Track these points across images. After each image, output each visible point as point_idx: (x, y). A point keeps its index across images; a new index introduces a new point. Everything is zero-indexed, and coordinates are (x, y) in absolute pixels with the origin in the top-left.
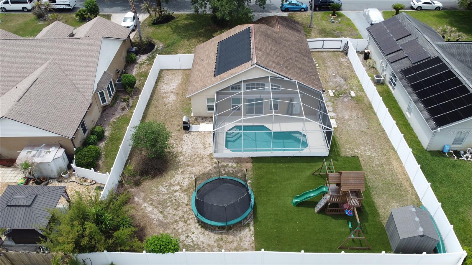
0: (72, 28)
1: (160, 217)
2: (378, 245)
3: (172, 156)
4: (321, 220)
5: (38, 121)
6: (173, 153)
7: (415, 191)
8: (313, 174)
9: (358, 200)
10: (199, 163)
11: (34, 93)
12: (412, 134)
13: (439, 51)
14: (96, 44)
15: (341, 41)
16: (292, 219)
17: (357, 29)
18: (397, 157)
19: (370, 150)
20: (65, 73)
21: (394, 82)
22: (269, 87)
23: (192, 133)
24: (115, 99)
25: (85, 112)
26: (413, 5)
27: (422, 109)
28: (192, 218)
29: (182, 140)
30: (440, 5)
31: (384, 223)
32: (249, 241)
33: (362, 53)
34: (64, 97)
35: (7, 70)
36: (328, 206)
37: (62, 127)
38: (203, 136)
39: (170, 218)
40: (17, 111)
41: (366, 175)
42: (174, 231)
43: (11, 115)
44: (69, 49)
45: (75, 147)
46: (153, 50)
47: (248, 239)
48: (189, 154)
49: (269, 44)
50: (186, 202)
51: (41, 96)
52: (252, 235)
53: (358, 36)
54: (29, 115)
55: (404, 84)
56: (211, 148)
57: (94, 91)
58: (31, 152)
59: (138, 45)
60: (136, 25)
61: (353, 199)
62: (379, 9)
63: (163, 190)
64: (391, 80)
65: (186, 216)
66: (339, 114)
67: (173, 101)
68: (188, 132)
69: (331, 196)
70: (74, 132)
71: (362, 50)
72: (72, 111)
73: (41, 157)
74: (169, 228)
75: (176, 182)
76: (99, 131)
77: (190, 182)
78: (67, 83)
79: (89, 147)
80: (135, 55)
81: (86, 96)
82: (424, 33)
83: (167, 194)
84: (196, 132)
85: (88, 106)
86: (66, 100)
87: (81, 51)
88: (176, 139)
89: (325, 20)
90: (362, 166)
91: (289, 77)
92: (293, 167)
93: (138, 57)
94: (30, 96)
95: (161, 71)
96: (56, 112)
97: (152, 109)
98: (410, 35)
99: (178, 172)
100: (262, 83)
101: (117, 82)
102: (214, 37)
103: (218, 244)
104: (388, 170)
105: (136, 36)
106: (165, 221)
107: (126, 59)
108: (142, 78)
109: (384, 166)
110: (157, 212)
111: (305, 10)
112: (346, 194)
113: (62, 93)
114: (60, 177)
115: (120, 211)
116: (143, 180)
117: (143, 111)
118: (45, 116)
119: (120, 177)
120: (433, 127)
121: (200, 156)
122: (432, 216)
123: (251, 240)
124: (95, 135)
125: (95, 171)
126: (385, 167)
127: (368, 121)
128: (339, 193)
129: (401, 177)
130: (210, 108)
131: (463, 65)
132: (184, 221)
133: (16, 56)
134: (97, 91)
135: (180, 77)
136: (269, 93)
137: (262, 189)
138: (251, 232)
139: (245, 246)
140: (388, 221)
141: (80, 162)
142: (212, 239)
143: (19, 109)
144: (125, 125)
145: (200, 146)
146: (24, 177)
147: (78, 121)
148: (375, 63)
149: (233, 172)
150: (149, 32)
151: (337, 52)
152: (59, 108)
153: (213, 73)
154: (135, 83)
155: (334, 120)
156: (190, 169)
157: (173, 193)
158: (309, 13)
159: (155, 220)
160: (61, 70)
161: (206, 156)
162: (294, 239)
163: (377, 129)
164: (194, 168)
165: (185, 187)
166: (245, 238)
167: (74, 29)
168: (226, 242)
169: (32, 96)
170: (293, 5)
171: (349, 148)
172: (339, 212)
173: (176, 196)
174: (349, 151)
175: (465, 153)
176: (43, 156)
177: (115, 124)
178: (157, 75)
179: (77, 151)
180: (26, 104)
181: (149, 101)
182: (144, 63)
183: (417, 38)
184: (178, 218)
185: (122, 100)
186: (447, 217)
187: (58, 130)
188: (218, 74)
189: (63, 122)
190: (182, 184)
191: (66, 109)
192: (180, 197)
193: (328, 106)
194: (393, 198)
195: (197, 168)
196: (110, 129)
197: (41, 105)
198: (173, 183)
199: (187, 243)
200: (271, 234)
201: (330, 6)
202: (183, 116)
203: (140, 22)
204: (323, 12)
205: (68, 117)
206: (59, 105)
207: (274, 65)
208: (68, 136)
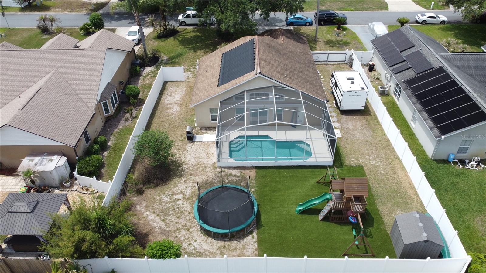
0: (77, 40)
1: (162, 225)
2: (382, 252)
3: (175, 165)
4: (325, 228)
5: (41, 129)
6: (176, 163)
7: (420, 199)
8: (317, 183)
9: (362, 205)
10: (202, 172)
11: (38, 102)
12: (417, 144)
13: (443, 62)
14: (101, 55)
15: (346, 53)
16: (295, 227)
17: (362, 43)
18: (401, 166)
19: (374, 159)
20: (68, 84)
21: (399, 93)
22: (273, 96)
23: (195, 143)
24: (118, 111)
25: (89, 121)
26: (418, 19)
27: (426, 118)
28: (194, 226)
29: (186, 150)
30: (445, 19)
31: (389, 230)
32: (252, 249)
33: (366, 65)
34: (67, 107)
35: (11, 80)
36: (332, 214)
37: (65, 135)
38: (206, 145)
39: (172, 226)
40: (20, 119)
41: (370, 184)
42: (176, 239)
43: (15, 123)
44: (73, 60)
45: (77, 156)
46: (157, 63)
47: (251, 247)
48: (192, 163)
49: (273, 55)
50: (188, 210)
51: (44, 105)
52: (255, 242)
53: (363, 49)
54: (31, 124)
55: (408, 94)
56: (215, 157)
57: (98, 101)
58: (32, 160)
59: (142, 57)
60: (141, 39)
61: (357, 205)
62: (384, 23)
63: (166, 198)
64: (396, 91)
65: (188, 224)
66: (344, 124)
67: (177, 112)
68: (191, 142)
69: (335, 202)
70: (77, 141)
71: (367, 62)
72: (75, 120)
73: (43, 165)
74: (171, 236)
75: (179, 191)
76: (101, 140)
77: (193, 191)
78: (71, 93)
79: (92, 156)
80: (139, 67)
81: (89, 106)
82: (427, 44)
83: (169, 203)
84: (199, 142)
85: (92, 116)
86: (69, 110)
87: (85, 62)
88: (179, 149)
89: (329, 34)
90: (367, 174)
91: (293, 87)
92: (297, 176)
93: (142, 69)
94: (33, 105)
95: (165, 83)
96: (59, 121)
97: (155, 120)
98: (414, 46)
99: (181, 181)
100: (265, 92)
101: (120, 94)
102: (218, 49)
103: (221, 252)
104: (393, 179)
105: (140, 49)
106: (167, 229)
107: (130, 72)
108: (146, 90)
109: (389, 174)
110: (159, 220)
111: (310, 24)
112: (349, 200)
113: (66, 103)
114: (62, 186)
115: (122, 218)
116: (146, 189)
117: (147, 122)
118: (47, 124)
119: (122, 186)
120: (437, 135)
121: (203, 165)
122: (437, 223)
123: (254, 248)
124: (98, 144)
125: (97, 179)
126: (389, 176)
127: (373, 131)
128: (342, 199)
129: (406, 185)
130: (214, 119)
131: (467, 76)
132: (186, 229)
133: (20, 66)
134: (100, 101)
135: (184, 89)
136: (273, 103)
137: (265, 198)
138: (254, 240)
139: (249, 253)
140: (392, 228)
141: (82, 170)
142: (215, 247)
143: (22, 117)
144: (128, 135)
145: (203, 156)
146: (26, 186)
147: (81, 130)
148: (380, 75)
149: (237, 181)
150: (152, 45)
151: (342, 64)
152: (62, 117)
153: (217, 84)
154: (139, 94)
155: (339, 130)
156: (193, 178)
157: (176, 201)
158: (314, 27)
159: (157, 228)
160: (64, 80)
161: (209, 166)
162: (298, 246)
163: (382, 139)
164: (197, 178)
165: (188, 195)
166: (247, 245)
167: (79, 42)
168: (229, 250)
169: (35, 105)
170: (298, 20)
171: (354, 158)
172: (344, 219)
173: (179, 205)
174: (354, 161)
175: (470, 161)
176: (45, 164)
177: (118, 134)
178: (161, 87)
179: (79, 160)
180: (29, 112)
181: (152, 112)
182: (148, 75)
183: (421, 49)
184: (180, 226)
185: (126, 111)
186: (452, 224)
187: (61, 138)
188: (222, 84)
189: (66, 130)
190: (185, 193)
191: (69, 118)
192: (182, 206)
193: (332, 117)
194: (398, 206)
195: (200, 176)
196: (113, 139)
197: (44, 114)
198: (175, 192)
199: (189, 251)
200: (274, 241)
201: (335, 20)
202: (186, 127)
203: (145, 36)
204: (328, 26)
205: (71, 126)
206: (62, 114)
207: (277, 75)
208: (70, 144)
